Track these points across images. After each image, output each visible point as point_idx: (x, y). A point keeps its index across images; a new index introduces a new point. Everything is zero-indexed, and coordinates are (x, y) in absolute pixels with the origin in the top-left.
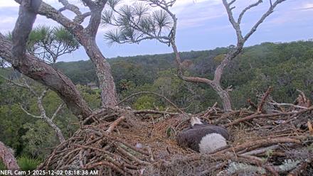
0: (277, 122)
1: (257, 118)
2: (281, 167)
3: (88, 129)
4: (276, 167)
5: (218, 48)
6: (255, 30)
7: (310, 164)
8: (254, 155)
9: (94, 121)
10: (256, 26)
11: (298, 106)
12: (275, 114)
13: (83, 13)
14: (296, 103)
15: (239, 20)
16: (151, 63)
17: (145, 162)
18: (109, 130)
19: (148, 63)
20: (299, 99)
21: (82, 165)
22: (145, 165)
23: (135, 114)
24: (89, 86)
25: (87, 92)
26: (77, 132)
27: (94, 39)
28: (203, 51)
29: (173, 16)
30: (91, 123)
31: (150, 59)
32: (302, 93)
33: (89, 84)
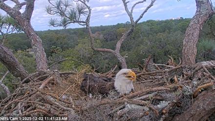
0: (155, 77)
1: (143, 75)
2: (158, 106)
3: (26, 87)
4: (155, 106)
5: (118, 24)
6: (142, 17)
7: (176, 103)
8: (141, 100)
9: (30, 81)
10: (143, 15)
11: (169, 66)
12: (155, 72)
13: (21, 3)
14: (168, 64)
15: (132, 11)
16: (73, 34)
17: (68, 109)
18: (41, 87)
19: (70, 34)
20: (169, 62)
21: (21, 113)
22: (68, 110)
23: (61, 74)
24: (28, 52)
25: (26, 56)
26: (18, 89)
27: (29, 22)
28: (109, 26)
29: (89, 8)
30: (28, 82)
31: (72, 32)
32: (172, 58)
33: (27, 50)
